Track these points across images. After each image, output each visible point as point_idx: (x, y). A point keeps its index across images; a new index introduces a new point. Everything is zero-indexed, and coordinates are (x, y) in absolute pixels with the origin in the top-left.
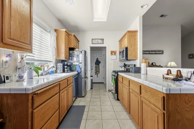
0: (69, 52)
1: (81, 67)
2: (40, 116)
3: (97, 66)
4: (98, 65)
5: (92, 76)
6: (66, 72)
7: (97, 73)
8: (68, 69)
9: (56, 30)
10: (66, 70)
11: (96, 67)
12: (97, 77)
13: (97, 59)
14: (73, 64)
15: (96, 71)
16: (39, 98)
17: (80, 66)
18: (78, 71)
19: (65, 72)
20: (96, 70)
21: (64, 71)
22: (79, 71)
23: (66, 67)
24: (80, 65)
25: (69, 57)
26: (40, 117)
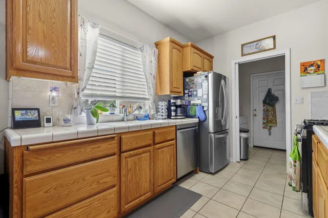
0: (184, 81)
1: (205, 109)
2: (45, 190)
3: (270, 108)
4: (273, 106)
5: (247, 131)
6: (174, 117)
7: (270, 125)
8: (178, 112)
9: (157, 45)
10: (173, 114)
11: (266, 112)
12: (270, 134)
13: (269, 91)
14: (192, 102)
15: (265, 121)
16: (42, 158)
17: (203, 107)
18: (199, 118)
19: (172, 117)
20: (266, 117)
21: (169, 116)
22: (202, 118)
23: (173, 108)
24: (204, 104)
25: (184, 89)
26: (46, 192)
